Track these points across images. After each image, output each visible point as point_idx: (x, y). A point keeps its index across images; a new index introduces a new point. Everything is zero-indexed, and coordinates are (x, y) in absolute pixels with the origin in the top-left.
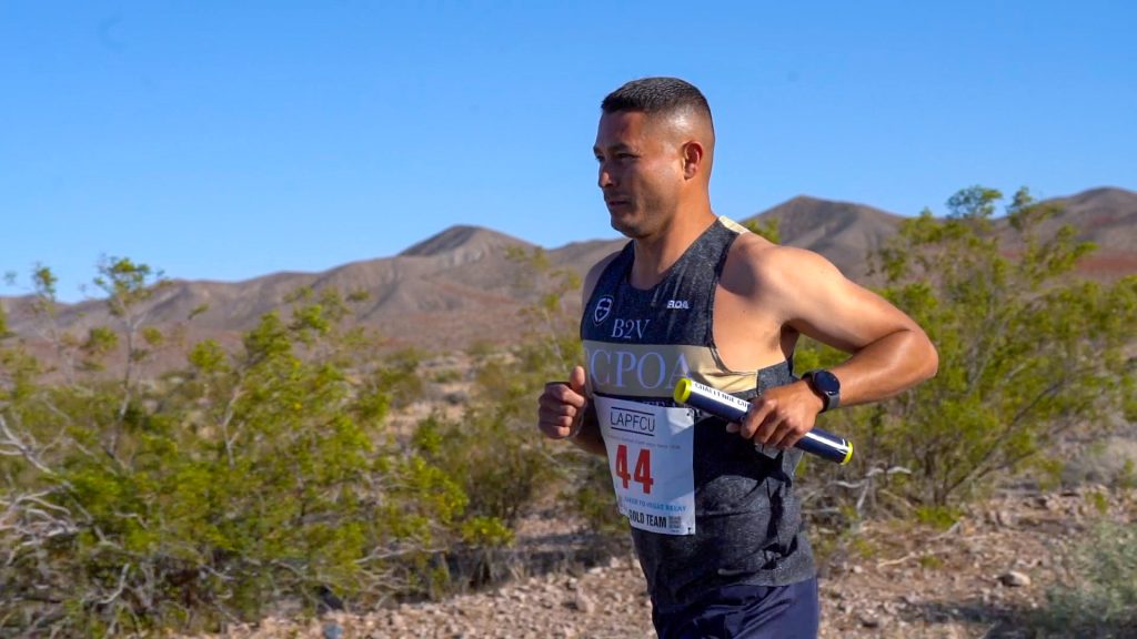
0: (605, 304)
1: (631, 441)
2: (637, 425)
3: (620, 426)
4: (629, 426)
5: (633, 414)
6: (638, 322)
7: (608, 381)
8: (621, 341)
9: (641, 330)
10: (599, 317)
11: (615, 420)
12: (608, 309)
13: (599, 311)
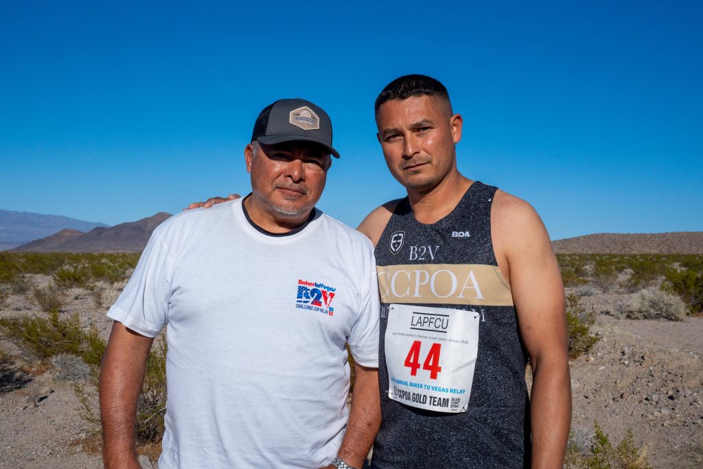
0: (398, 238)
1: (426, 337)
2: (432, 325)
3: (419, 326)
4: (426, 326)
5: (429, 317)
6: (429, 247)
7: (408, 292)
8: (416, 262)
9: (433, 252)
10: (395, 248)
11: (415, 323)
12: (401, 241)
13: (394, 244)
